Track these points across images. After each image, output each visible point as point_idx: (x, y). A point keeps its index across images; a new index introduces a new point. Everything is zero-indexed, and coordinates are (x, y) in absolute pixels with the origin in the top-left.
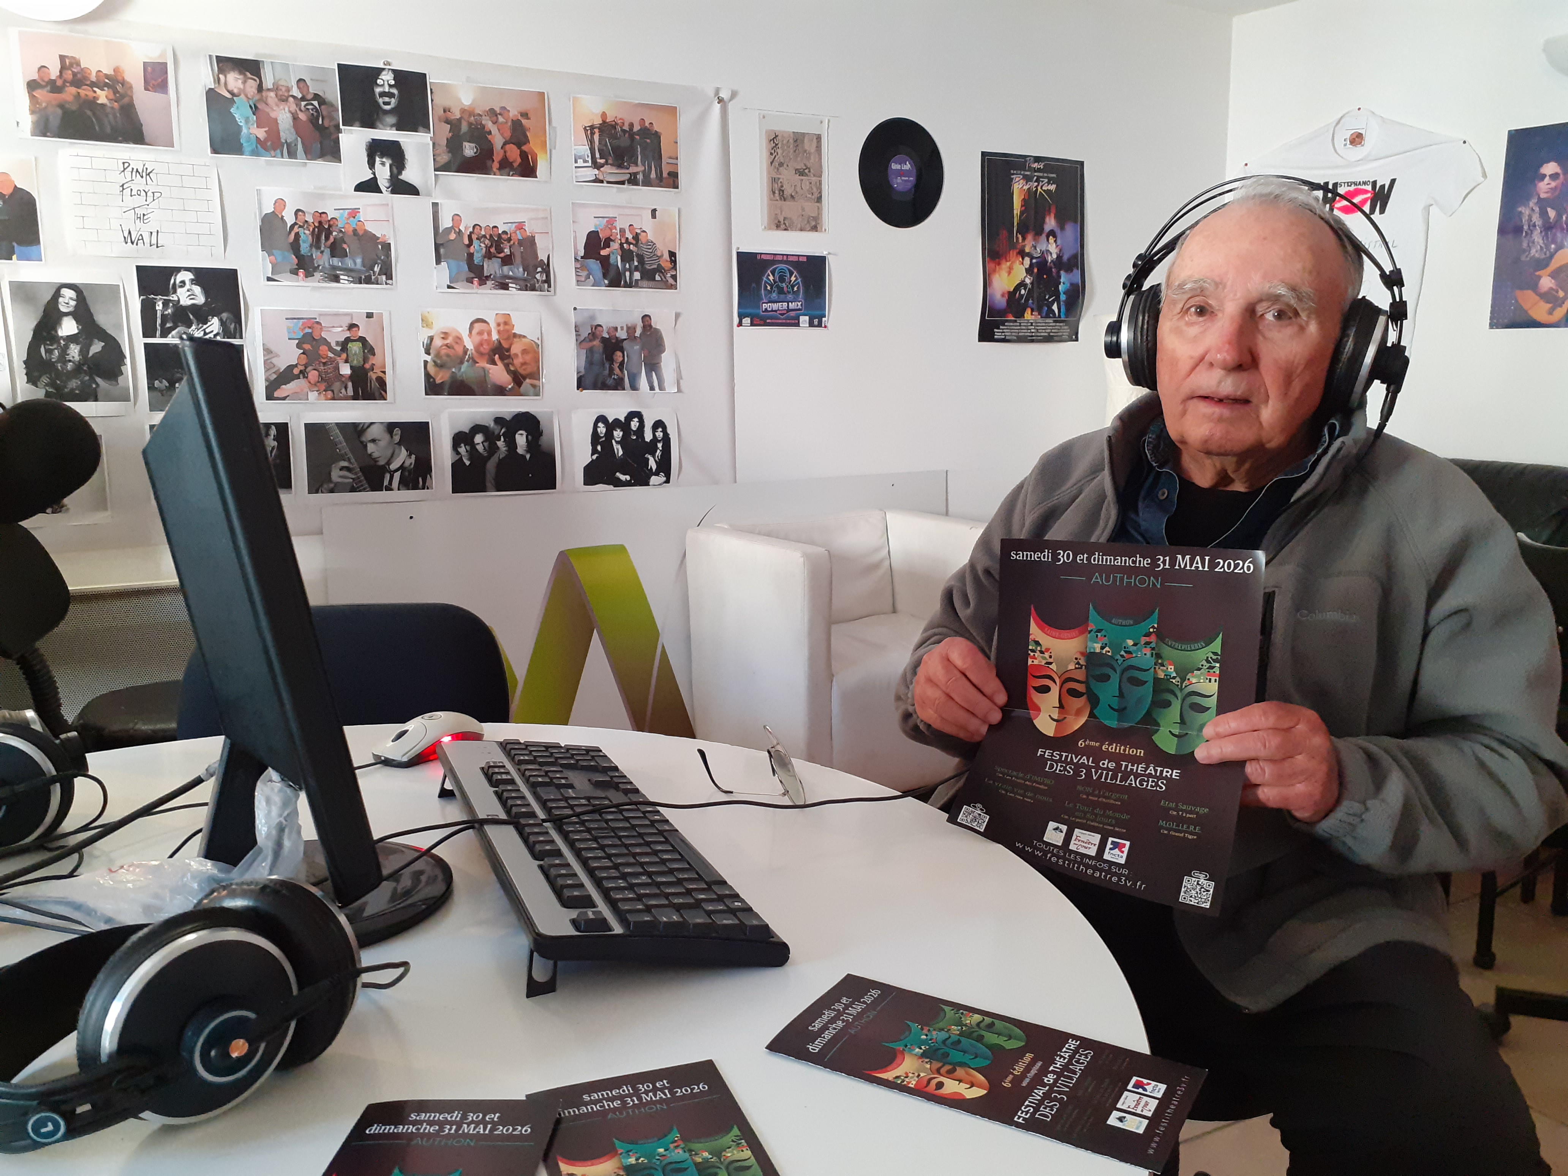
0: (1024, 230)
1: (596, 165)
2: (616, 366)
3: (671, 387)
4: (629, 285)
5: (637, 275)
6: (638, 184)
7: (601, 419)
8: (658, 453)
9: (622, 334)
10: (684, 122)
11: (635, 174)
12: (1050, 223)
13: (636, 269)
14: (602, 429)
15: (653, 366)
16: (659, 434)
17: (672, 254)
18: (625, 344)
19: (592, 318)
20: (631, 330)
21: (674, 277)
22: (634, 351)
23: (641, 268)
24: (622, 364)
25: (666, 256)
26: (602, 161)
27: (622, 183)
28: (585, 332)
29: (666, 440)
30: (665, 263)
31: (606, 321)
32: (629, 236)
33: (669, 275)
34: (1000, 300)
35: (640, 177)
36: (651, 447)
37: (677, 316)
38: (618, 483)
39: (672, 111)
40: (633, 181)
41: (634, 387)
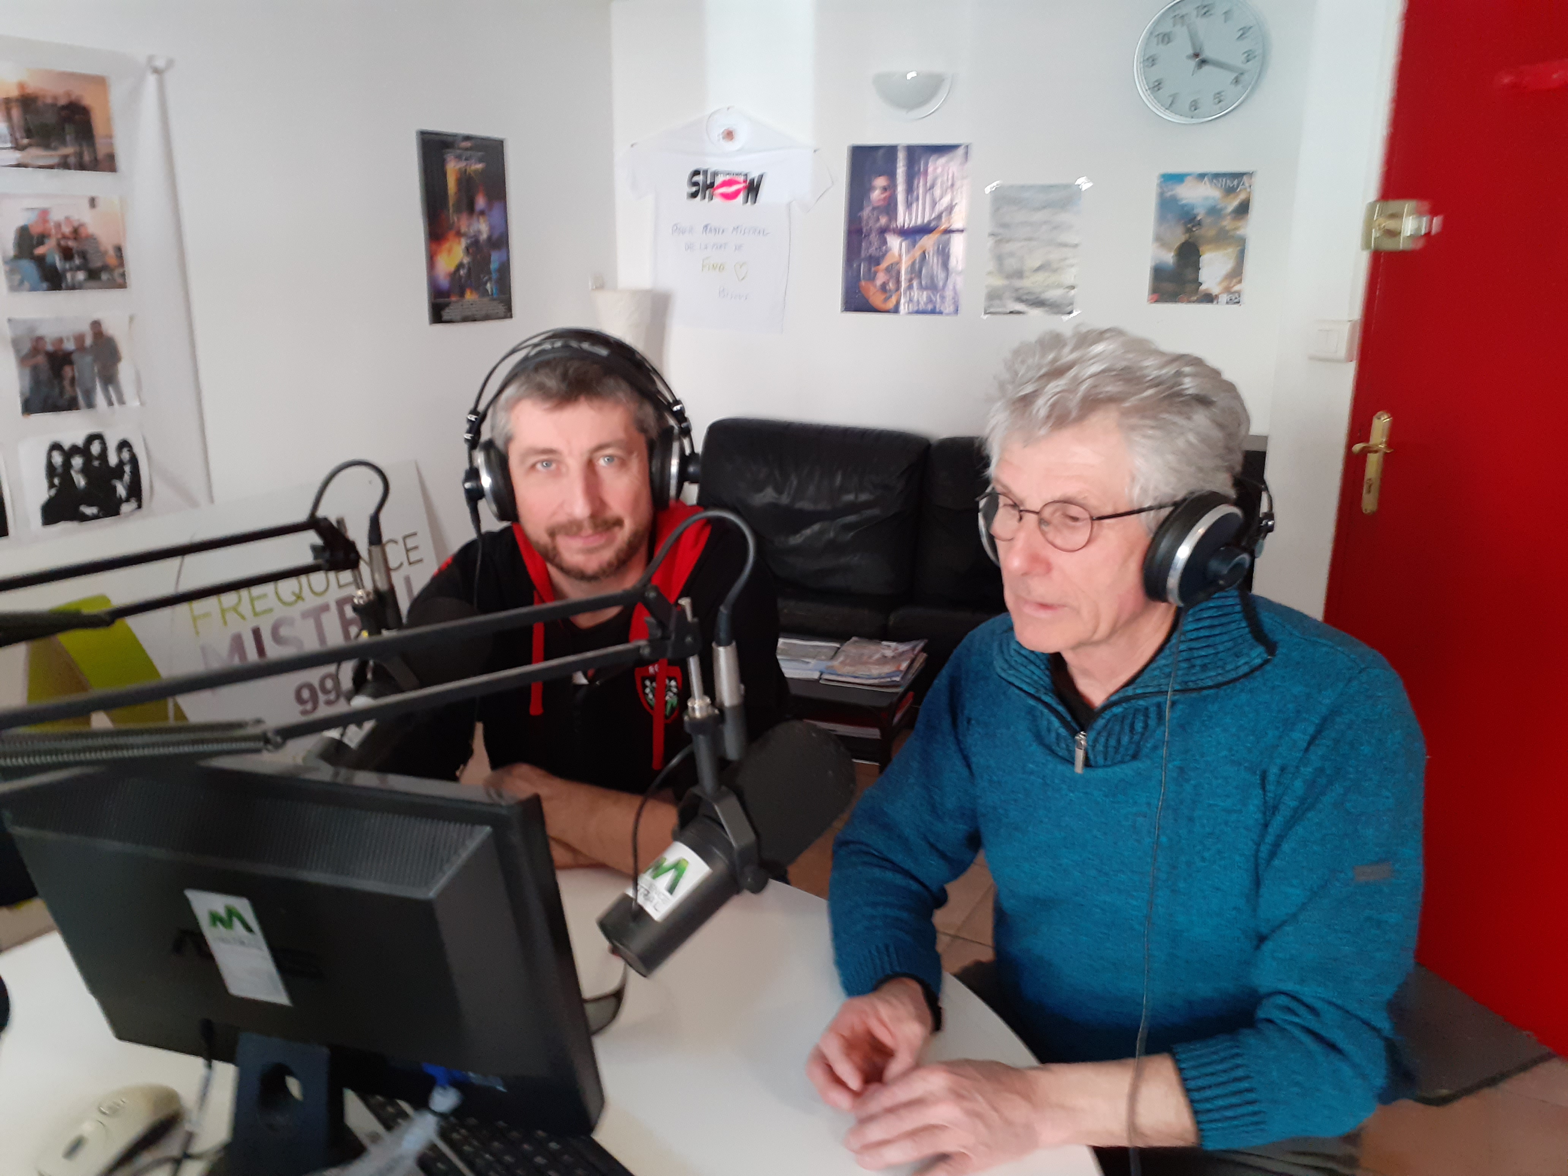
0: (458, 210)
1: (18, 147)
2: (66, 383)
3: (133, 402)
4: (73, 287)
5: (81, 276)
6: (69, 169)
7: (56, 446)
8: (127, 477)
9: (70, 346)
10: (117, 95)
11: (66, 157)
12: (481, 202)
13: (79, 268)
14: (58, 459)
15: (109, 379)
16: (126, 455)
17: (119, 250)
18: (75, 357)
19: (32, 329)
20: (79, 339)
21: (123, 275)
22: (85, 366)
23: (84, 266)
24: (73, 380)
25: (111, 252)
26: (25, 141)
27: (51, 167)
28: (26, 347)
29: (134, 461)
30: (112, 260)
31: (50, 332)
32: (67, 230)
33: (116, 273)
34: (444, 282)
35: (72, 160)
36: (118, 472)
37: (131, 319)
38: (84, 518)
39: (100, 82)
40: (64, 165)
41: (90, 405)
